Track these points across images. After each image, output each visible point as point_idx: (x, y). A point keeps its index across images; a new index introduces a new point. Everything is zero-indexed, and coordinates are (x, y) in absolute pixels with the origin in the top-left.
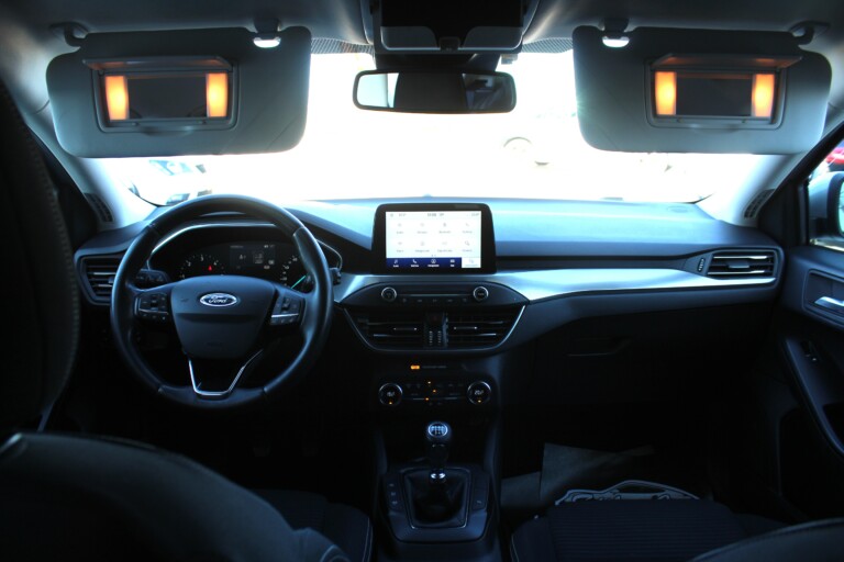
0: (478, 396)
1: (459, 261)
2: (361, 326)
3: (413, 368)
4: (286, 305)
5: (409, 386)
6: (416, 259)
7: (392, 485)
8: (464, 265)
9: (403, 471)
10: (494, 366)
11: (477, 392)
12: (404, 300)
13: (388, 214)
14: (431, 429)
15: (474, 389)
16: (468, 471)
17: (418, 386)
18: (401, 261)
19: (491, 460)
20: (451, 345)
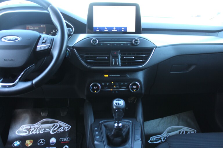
0: (135, 88)
1: (125, 29)
2: (82, 57)
3: (105, 76)
4: (44, 41)
5: (103, 84)
6: (107, 28)
7: (96, 129)
8: (128, 31)
9: (101, 122)
10: (140, 76)
11: (134, 87)
12: (102, 44)
13: (94, 7)
14: (115, 102)
15: (132, 85)
16: (131, 122)
17: (108, 84)
18: (100, 28)
19: (140, 117)
20: (122, 65)
